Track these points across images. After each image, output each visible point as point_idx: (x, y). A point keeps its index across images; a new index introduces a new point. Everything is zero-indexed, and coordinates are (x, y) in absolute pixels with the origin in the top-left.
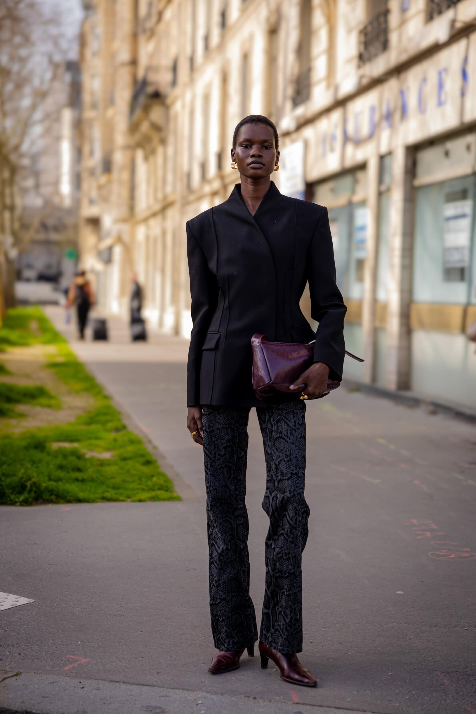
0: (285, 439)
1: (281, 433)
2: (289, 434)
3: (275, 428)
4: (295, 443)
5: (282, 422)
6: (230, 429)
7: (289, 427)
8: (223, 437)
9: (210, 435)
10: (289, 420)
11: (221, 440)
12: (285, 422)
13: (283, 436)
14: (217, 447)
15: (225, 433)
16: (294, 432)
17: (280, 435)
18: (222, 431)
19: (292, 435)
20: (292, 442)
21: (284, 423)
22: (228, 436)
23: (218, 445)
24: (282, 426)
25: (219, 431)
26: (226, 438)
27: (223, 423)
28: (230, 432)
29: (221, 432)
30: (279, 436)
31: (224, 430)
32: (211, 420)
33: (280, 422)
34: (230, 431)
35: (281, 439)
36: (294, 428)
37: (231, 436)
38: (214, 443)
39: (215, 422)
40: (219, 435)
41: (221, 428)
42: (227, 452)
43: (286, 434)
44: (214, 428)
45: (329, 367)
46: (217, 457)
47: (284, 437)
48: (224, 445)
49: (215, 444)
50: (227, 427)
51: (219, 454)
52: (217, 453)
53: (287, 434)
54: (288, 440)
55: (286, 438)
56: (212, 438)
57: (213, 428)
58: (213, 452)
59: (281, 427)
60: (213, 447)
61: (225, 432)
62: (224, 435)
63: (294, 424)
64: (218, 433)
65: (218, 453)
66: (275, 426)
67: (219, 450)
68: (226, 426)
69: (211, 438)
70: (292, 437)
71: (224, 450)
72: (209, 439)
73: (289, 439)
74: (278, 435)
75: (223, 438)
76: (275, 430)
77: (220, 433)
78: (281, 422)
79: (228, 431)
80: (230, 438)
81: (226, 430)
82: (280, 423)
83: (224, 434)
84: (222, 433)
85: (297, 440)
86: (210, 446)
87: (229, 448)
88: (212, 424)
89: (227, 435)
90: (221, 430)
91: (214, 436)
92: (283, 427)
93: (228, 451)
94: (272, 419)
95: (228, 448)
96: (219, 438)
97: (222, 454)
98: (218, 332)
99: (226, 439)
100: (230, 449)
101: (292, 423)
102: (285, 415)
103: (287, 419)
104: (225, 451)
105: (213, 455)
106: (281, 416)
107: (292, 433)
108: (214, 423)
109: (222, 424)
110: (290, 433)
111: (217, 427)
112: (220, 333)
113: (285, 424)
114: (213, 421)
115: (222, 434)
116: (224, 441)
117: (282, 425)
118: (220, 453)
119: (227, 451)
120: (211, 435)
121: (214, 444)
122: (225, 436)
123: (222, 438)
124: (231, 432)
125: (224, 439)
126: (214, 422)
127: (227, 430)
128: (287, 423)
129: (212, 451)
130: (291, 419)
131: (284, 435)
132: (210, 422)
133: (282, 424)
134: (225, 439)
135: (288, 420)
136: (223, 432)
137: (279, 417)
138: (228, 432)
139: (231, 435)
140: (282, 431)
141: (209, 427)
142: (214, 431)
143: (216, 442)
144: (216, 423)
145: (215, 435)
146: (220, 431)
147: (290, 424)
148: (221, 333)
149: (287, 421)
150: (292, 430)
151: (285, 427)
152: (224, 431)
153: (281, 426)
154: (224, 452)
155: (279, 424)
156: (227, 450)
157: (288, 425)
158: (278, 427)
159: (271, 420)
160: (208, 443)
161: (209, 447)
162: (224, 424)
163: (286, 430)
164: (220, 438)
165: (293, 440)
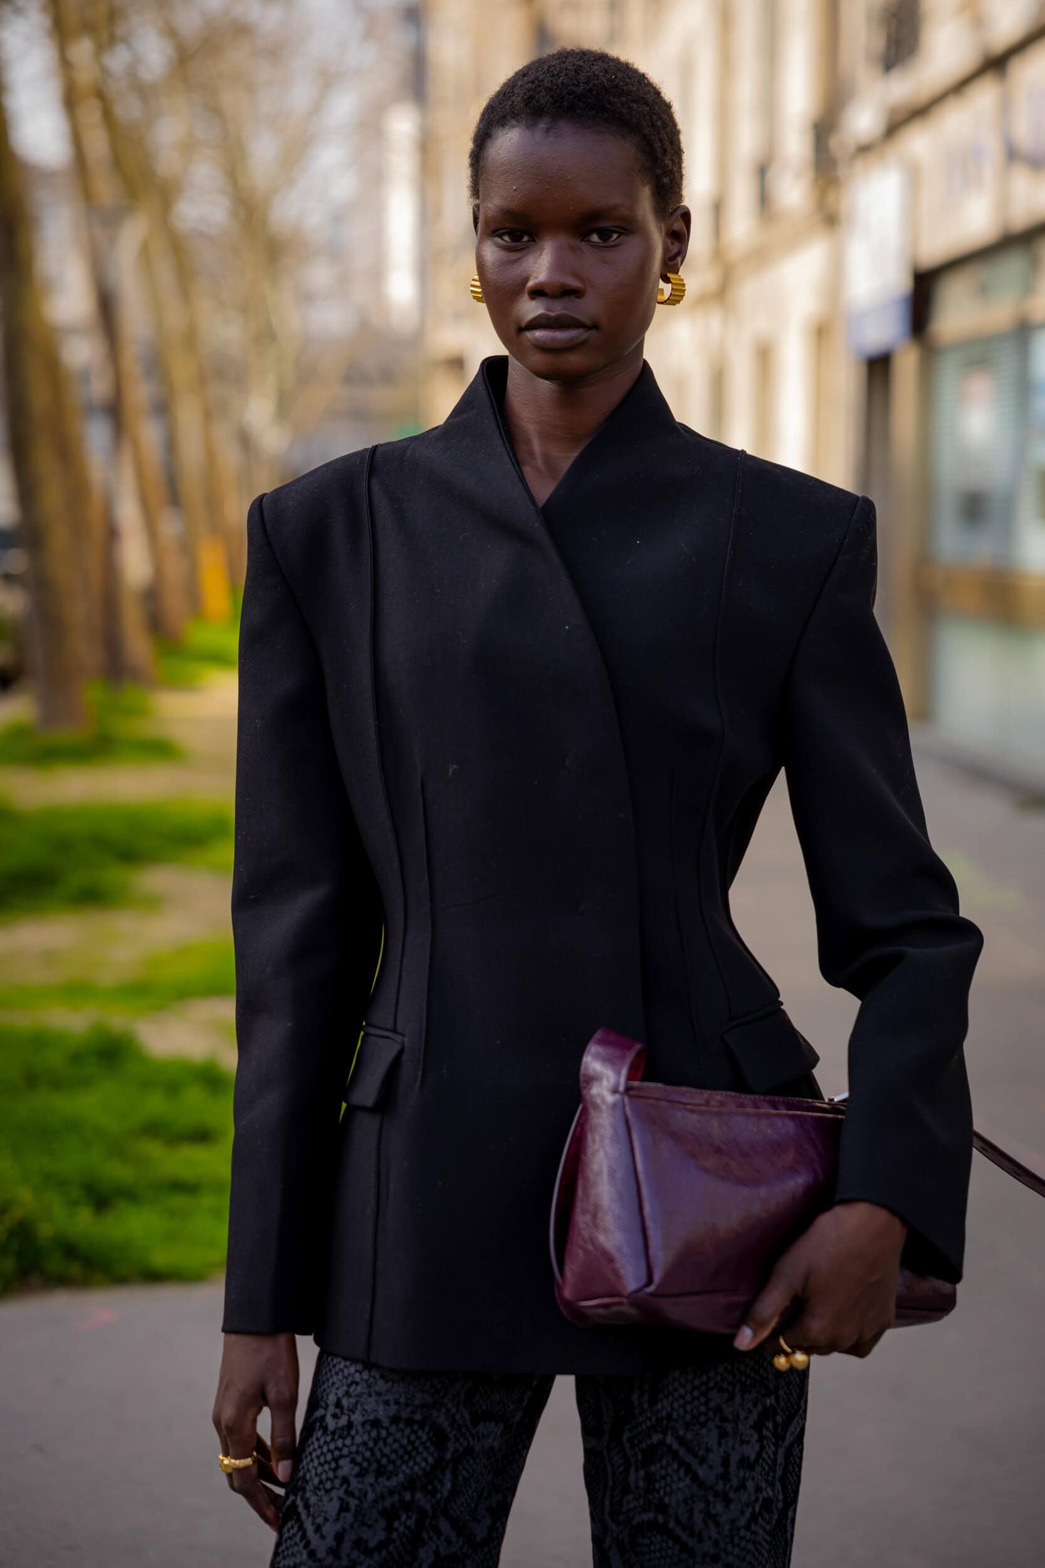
0: (677, 1540)
1: (662, 1508)
2: (698, 1517)
3: (636, 1478)
4: (723, 1555)
5: (668, 1464)
6: (427, 1429)
7: (701, 1484)
8: (390, 1461)
9: (332, 1446)
10: (701, 1453)
11: (377, 1478)
12: (682, 1463)
13: (672, 1524)
14: (353, 1507)
15: (402, 1446)
16: (719, 1507)
17: (661, 1519)
18: (389, 1434)
19: (711, 1524)
20: (712, 1552)
21: (675, 1466)
22: (411, 1463)
23: (359, 1499)
24: (669, 1479)
25: (374, 1434)
26: (404, 1467)
27: (402, 1400)
28: (423, 1443)
29: (385, 1440)
30: (655, 1518)
31: (398, 1431)
32: (350, 1379)
33: (660, 1460)
34: (424, 1437)
35: (665, 1538)
36: (720, 1487)
37: (423, 1464)
38: (345, 1486)
39: (365, 1390)
40: (373, 1454)
41: (386, 1423)
42: (395, 1535)
43: (684, 1520)
44: (357, 1418)
45: (905, 1221)
46: (348, 1555)
47: (679, 1531)
48: (388, 1503)
49: (347, 1492)
50: (418, 1417)
51: (359, 1543)
52: (350, 1538)
53: (690, 1518)
54: (692, 1542)
55: (684, 1537)
56: (342, 1462)
57: (354, 1417)
58: (330, 1529)
59: (663, 1483)
60: (336, 1505)
61: (405, 1442)
62: (393, 1457)
63: (720, 1470)
64: (371, 1444)
65: (354, 1537)
66: (637, 1470)
67: (364, 1524)
68: (413, 1412)
69: (336, 1460)
70: (713, 1532)
71: (383, 1523)
72: (326, 1462)
73: (700, 1541)
74: (651, 1515)
75: (391, 1467)
76: (637, 1487)
77: (381, 1444)
78: (664, 1462)
79: (418, 1438)
80: (421, 1473)
81: (407, 1431)
82: (658, 1465)
83: (396, 1452)
84: (386, 1445)
85: (732, 1542)
86: (325, 1499)
87: (409, 1517)
88: (352, 1400)
89: (410, 1457)
90: (387, 1429)
91: (350, 1453)
92: (674, 1486)
93: (402, 1529)
94: (626, 1435)
95: (404, 1517)
96: (370, 1464)
97: (372, 1544)
98: (395, 1031)
99: (401, 1475)
100: (409, 1523)
101: (711, 1467)
102: (681, 1433)
103: (690, 1450)
104: (389, 1529)
105: (330, 1541)
106: (665, 1434)
107: (713, 1512)
108: (360, 1395)
109: (397, 1403)
110: (701, 1512)
111: (372, 1417)
112: (398, 1038)
113: (682, 1473)
114: (357, 1384)
115: (387, 1450)
116: (394, 1482)
117: (667, 1475)
118: (365, 1534)
119: (397, 1530)
120: (340, 1450)
121: (341, 1493)
122: (399, 1463)
123: (385, 1467)
124: (428, 1444)
125: (391, 1472)
126: (359, 1389)
127: (413, 1432)
128: (689, 1469)
129: (326, 1520)
130: (708, 1450)
131: (678, 1522)
132: (345, 1388)
133: (670, 1469)
134: (397, 1475)
135: (696, 1456)
136: (395, 1441)
137: (656, 1438)
138: (417, 1443)
139: (425, 1460)
140: (667, 1500)
141: (337, 1411)
142: (353, 1432)
143: (354, 1483)
144: (370, 1395)
145: (354, 1449)
146: (379, 1433)
147: (701, 1472)
148: (403, 1035)
149: (688, 1458)
150: (711, 1498)
151: (681, 1485)
152: (398, 1436)
153: (664, 1478)
154: (381, 1536)
155: (653, 1468)
156: (396, 1524)
157: (695, 1478)
158: (650, 1478)
159: (625, 1438)
160: (321, 1482)
161: (321, 1500)
162: (407, 1405)
163: (685, 1501)
164: (375, 1466)
165: (716, 1544)
